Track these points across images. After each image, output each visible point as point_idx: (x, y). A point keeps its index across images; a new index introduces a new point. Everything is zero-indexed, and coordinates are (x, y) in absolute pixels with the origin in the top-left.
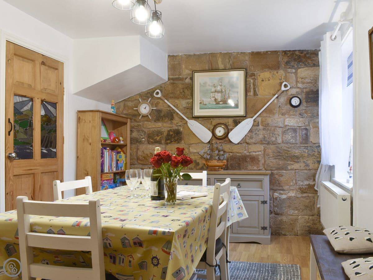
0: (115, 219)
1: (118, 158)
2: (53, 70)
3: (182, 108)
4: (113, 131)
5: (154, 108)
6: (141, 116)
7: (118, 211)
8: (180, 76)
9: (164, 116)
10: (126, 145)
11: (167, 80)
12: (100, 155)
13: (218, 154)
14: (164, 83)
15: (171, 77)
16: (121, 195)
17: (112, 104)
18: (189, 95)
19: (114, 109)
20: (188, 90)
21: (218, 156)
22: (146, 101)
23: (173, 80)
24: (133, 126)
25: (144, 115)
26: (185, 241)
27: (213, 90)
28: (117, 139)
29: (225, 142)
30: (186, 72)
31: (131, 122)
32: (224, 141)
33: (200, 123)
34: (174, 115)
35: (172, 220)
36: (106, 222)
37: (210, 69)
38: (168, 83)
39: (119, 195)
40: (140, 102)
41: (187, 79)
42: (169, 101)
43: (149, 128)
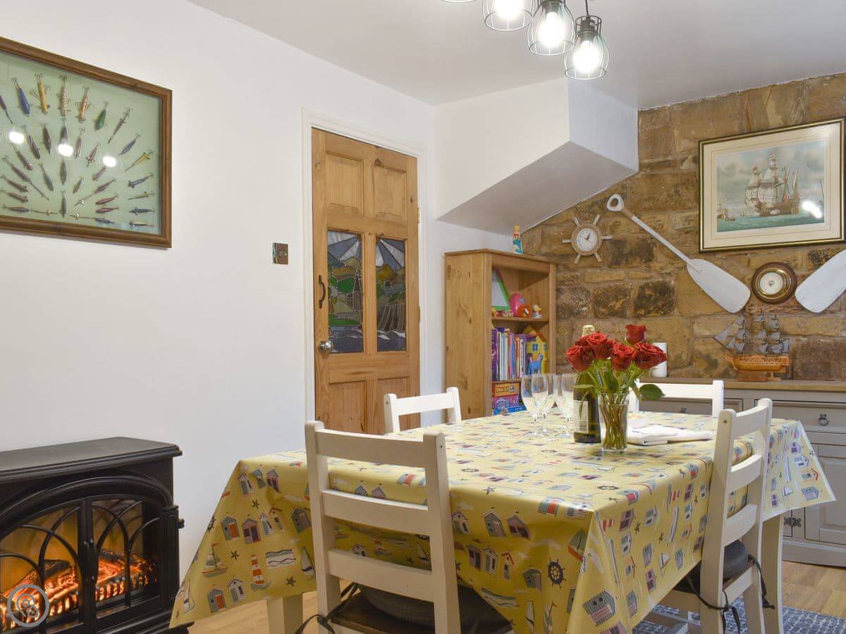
0: (481, 475)
1: (530, 350)
2: (396, 174)
3: (674, 232)
4: (521, 293)
5: (607, 238)
6: (579, 257)
7: (495, 461)
8: (668, 156)
9: (630, 253)
10: (547, 322)
11: (637, 169)
12: (491, 344)
13: (766, 340)
14: (629, 178)
15: (646, 161)
16: (515, 428)
17: (515, 235)
18: (689, 200)
19: (519, 245)
20: (687, 189)
21: (766, 346)
22: (589, 221)
23: (650, 169)
24: (563, 279)
25: (584, 254)
26: (627, 537)
27: (753, 180)
28: (526, 310)
29: (787, 310)
30: (682, 145)
31: (558, 271)
32: (784, 307)
33: (720, 267)
34: (654, 248)
35: (600, 488)
36: (462, 479)
37: (745, 132)
38: (639, 176)
39: (512, 428)
40: (576, 225)
41: (686, 161)
42: (643, 218)
43: (597, 283)
